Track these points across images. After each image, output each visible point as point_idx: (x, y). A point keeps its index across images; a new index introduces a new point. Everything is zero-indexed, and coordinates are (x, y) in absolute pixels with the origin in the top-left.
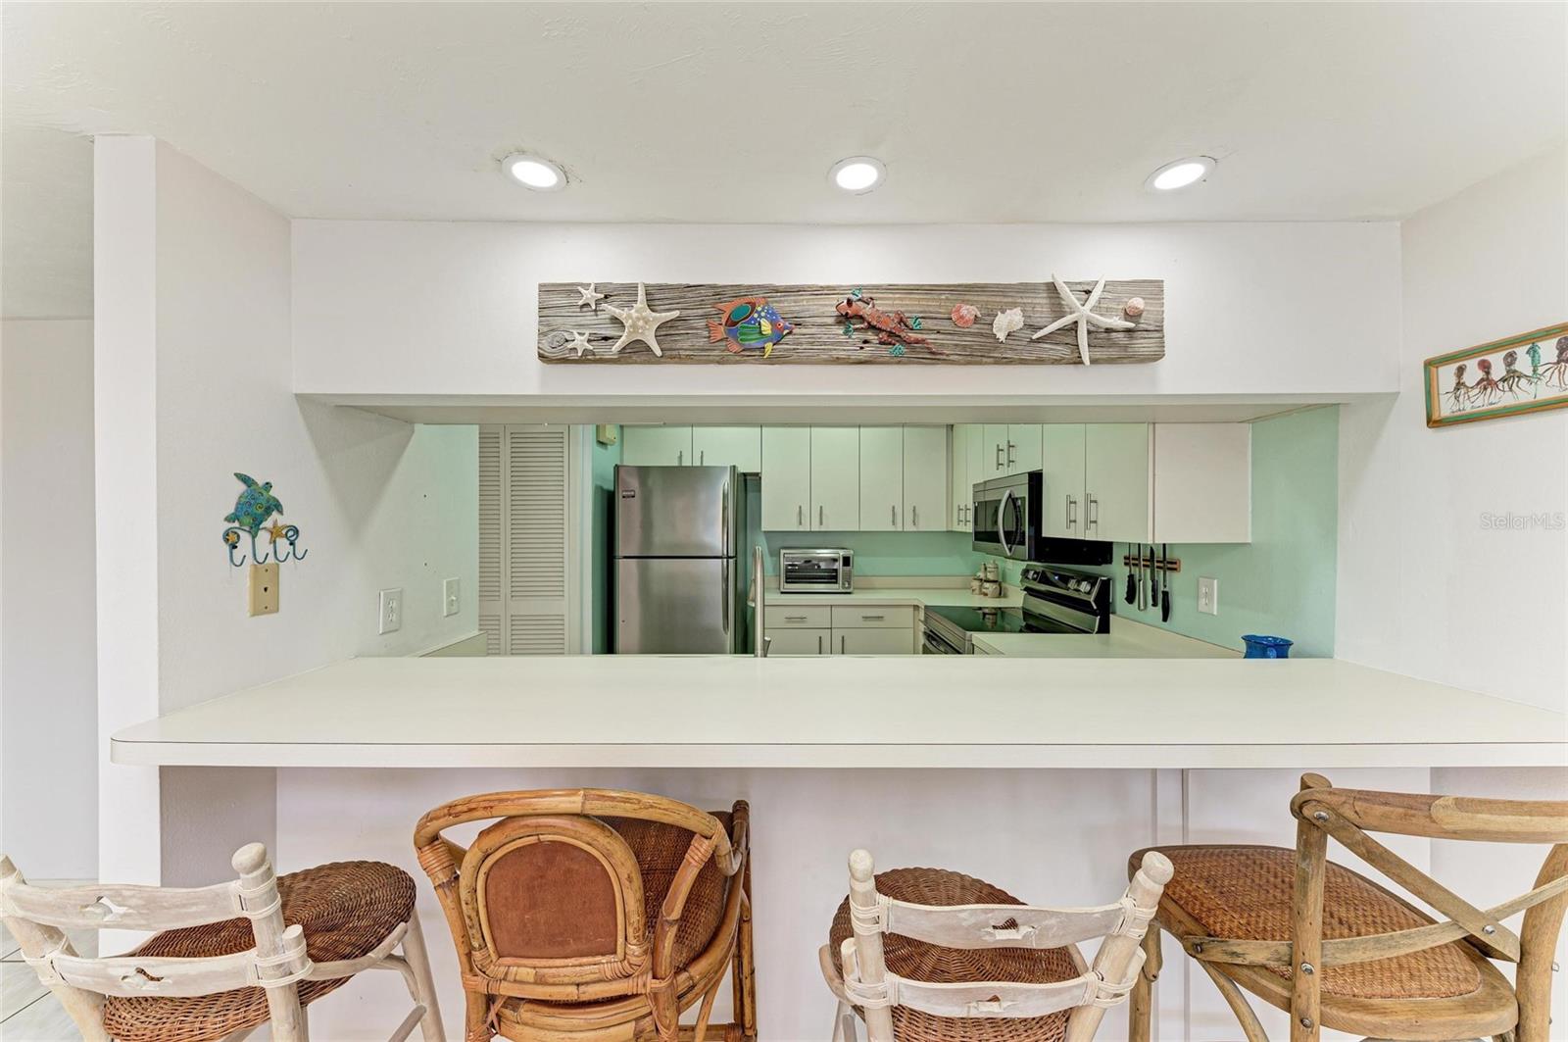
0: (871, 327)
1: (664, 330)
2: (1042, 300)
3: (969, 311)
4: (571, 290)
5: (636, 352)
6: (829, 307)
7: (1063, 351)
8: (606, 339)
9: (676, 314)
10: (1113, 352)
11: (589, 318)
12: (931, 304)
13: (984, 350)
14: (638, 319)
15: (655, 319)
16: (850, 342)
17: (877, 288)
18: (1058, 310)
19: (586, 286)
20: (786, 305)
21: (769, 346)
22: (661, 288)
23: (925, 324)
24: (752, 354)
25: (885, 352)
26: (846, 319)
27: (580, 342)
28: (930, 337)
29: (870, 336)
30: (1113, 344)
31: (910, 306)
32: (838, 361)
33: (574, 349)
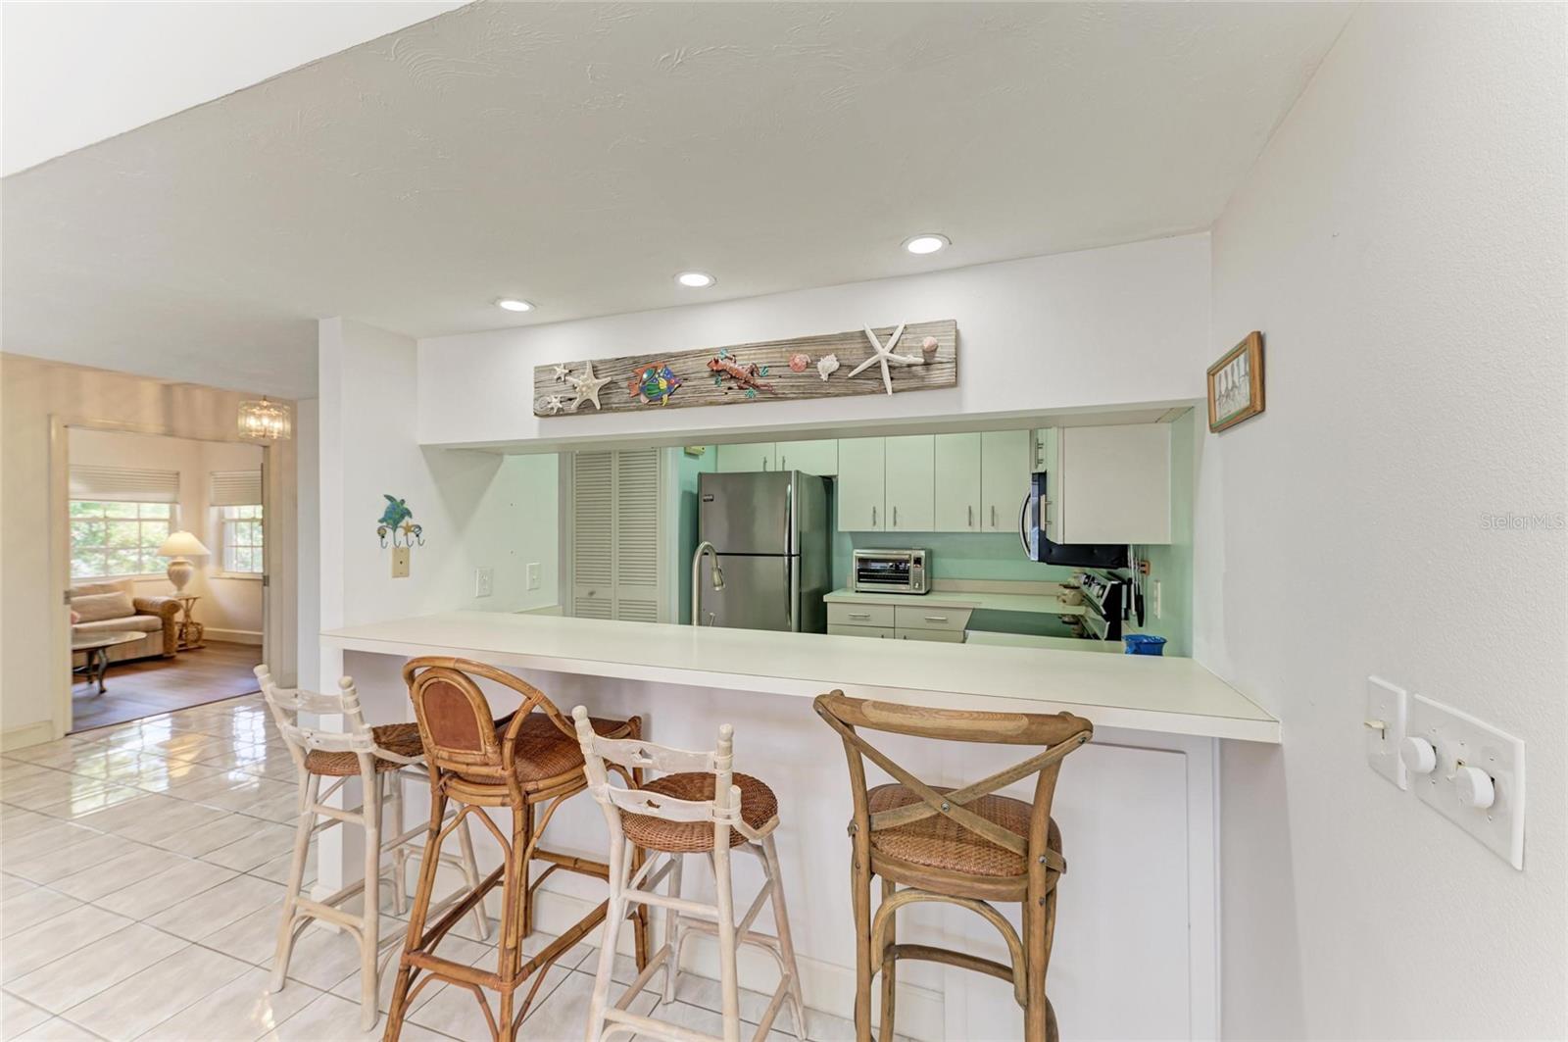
0: (732, 377)
1: (605, 390)
2: (857, 346)
3: (801, 358)
4: (550, 369)
5: (586, 407)
6: (702, 366)
7: (872, 384)
8: (570, 399)
9: (609, 379)
10: (913, 383)
11: (561, 386)
12: (775, 356)
13: (812, 389)
14: (583, 386)
15: (598, 384)
16: (720, 389)
17: (739, 347)
18: (870, 351)
19: (558, 365)
20: (677, 367)
21: (665, 397)
22: (602, 362)
23: (774, 371)
24: (655, 401)
25: (742, 395)
26: (717, 373)
27: (556, 403)
28: (773, 382)
29: (733, 384)
30: (914, 376)
31: (761, 360)
32: (711, 404)
33: (552, 408)
